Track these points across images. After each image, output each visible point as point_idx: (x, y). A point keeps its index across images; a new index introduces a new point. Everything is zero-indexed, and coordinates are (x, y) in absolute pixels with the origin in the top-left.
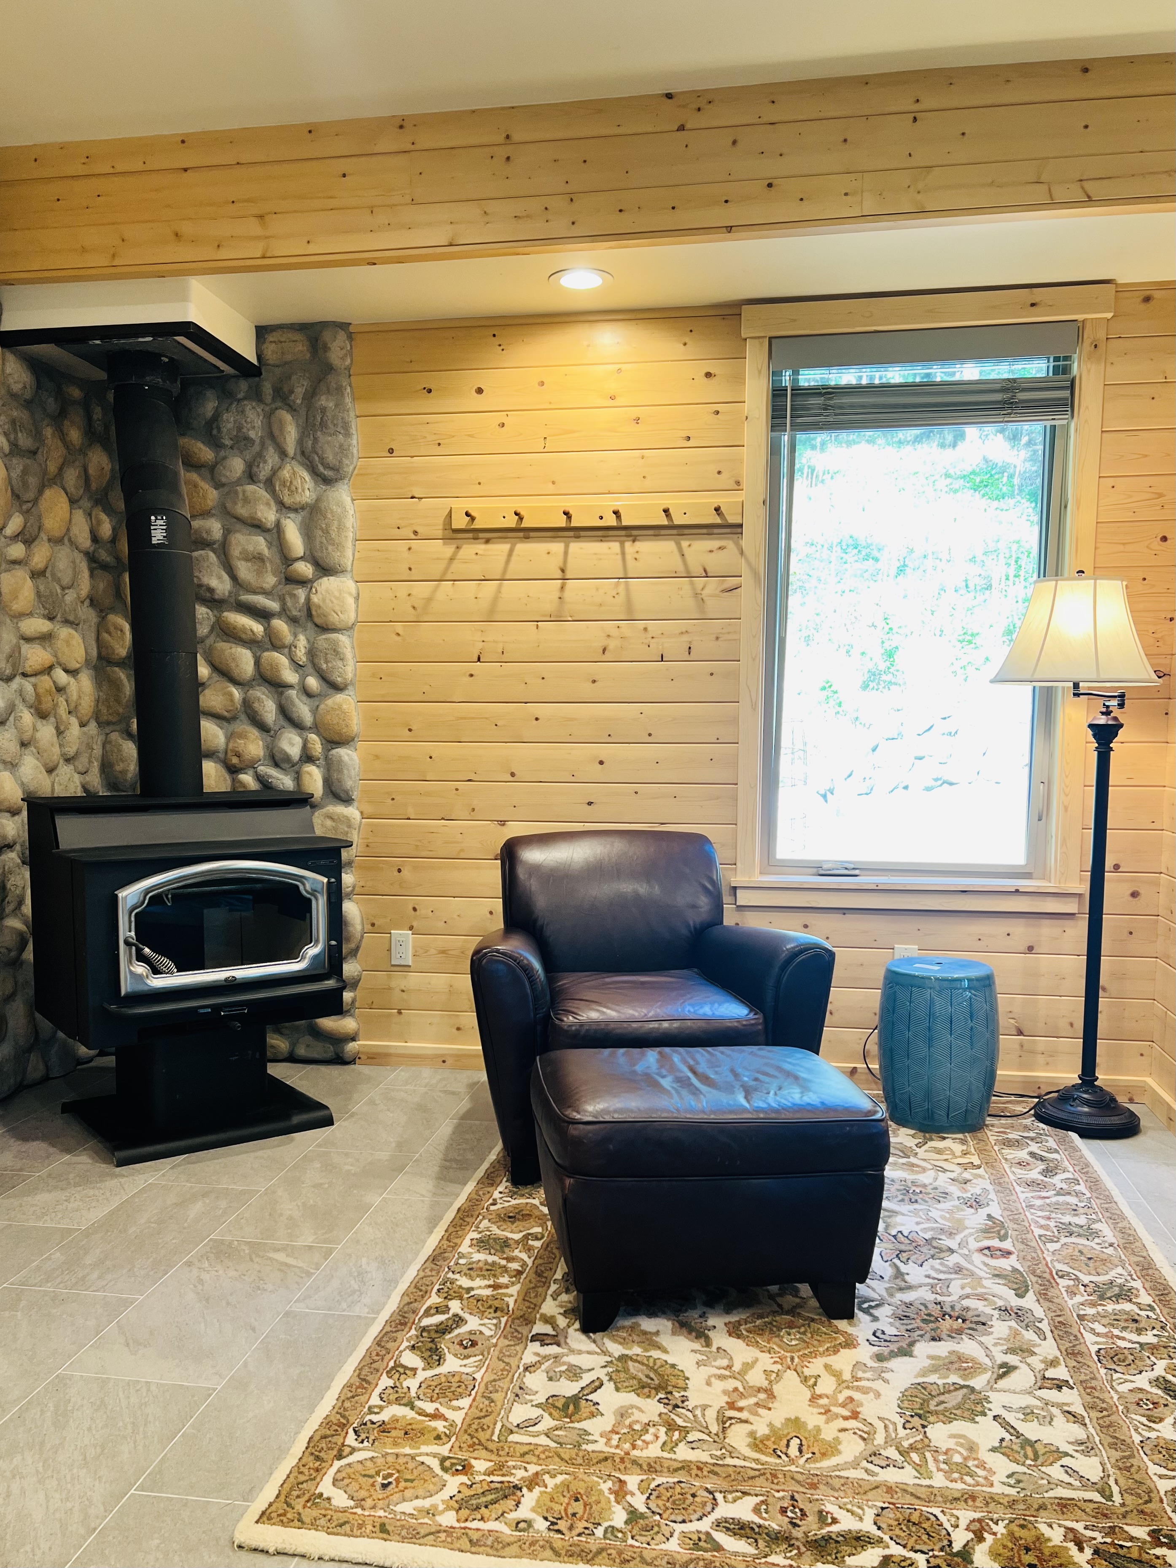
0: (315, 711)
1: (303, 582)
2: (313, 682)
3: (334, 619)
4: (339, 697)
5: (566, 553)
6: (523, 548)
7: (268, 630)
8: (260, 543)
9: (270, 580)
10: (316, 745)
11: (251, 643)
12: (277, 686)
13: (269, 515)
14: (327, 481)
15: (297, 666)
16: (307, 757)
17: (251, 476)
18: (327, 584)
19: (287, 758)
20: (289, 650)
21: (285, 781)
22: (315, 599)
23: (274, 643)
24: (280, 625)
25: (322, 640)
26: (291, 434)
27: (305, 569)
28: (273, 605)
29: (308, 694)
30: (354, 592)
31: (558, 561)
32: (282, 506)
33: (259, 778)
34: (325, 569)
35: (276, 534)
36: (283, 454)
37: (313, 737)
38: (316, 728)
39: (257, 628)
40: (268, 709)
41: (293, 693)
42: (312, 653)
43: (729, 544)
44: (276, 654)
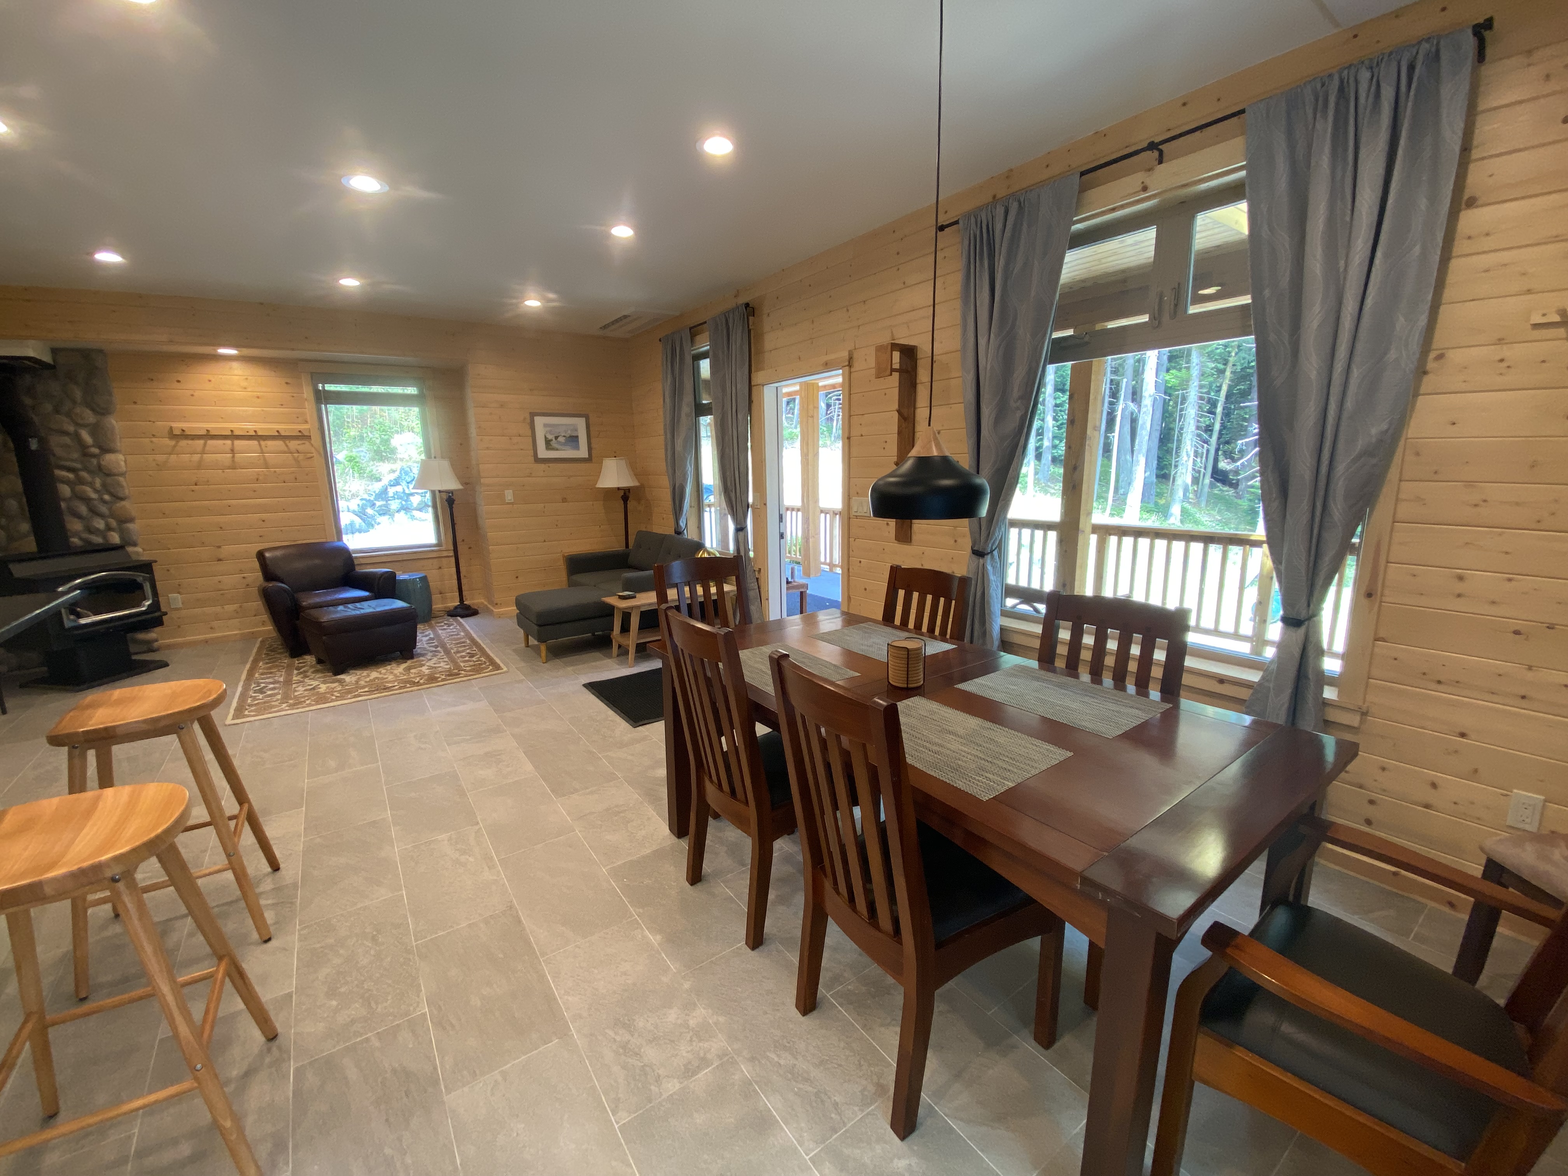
0: (110, 509)
1: (94, 456)
2: (107, 497)
3: (115, 471)
4: (123, 503)
5: (233, 444)
6: (210, 442)
7: (77, 476)
8: (67, 440)
9: (76, 455)
10: (113, 523)
11: (67, 482)
12: (87, 500)
13: (71, 429)
14: (103, 414)
15: (96, 491)
16: (109, 528)
17: (57, 411)
18: (109, 457)
19: (98, 530)
20: (91, 485)
21: (98, 540)
22: (103, 463)
23: (81, 481)
24: (84, 474)
25: (109, 480)
26: (78, 394)
27: (96, 451)
28: (79, 466)
29: (105, 502)
30: (123, 459)
31: (230, 446)
32: (77, 424)
33: (81, 539)
34: (106, 450)
35: (77, 437)
36: (74, 402)
37: (111, 520)
38: (112, 516)
39: (71, 476)
40: (83, 509)
41: (96, 502)
42: (104, 485)
43: (307, 443)
44: (84, 487)
